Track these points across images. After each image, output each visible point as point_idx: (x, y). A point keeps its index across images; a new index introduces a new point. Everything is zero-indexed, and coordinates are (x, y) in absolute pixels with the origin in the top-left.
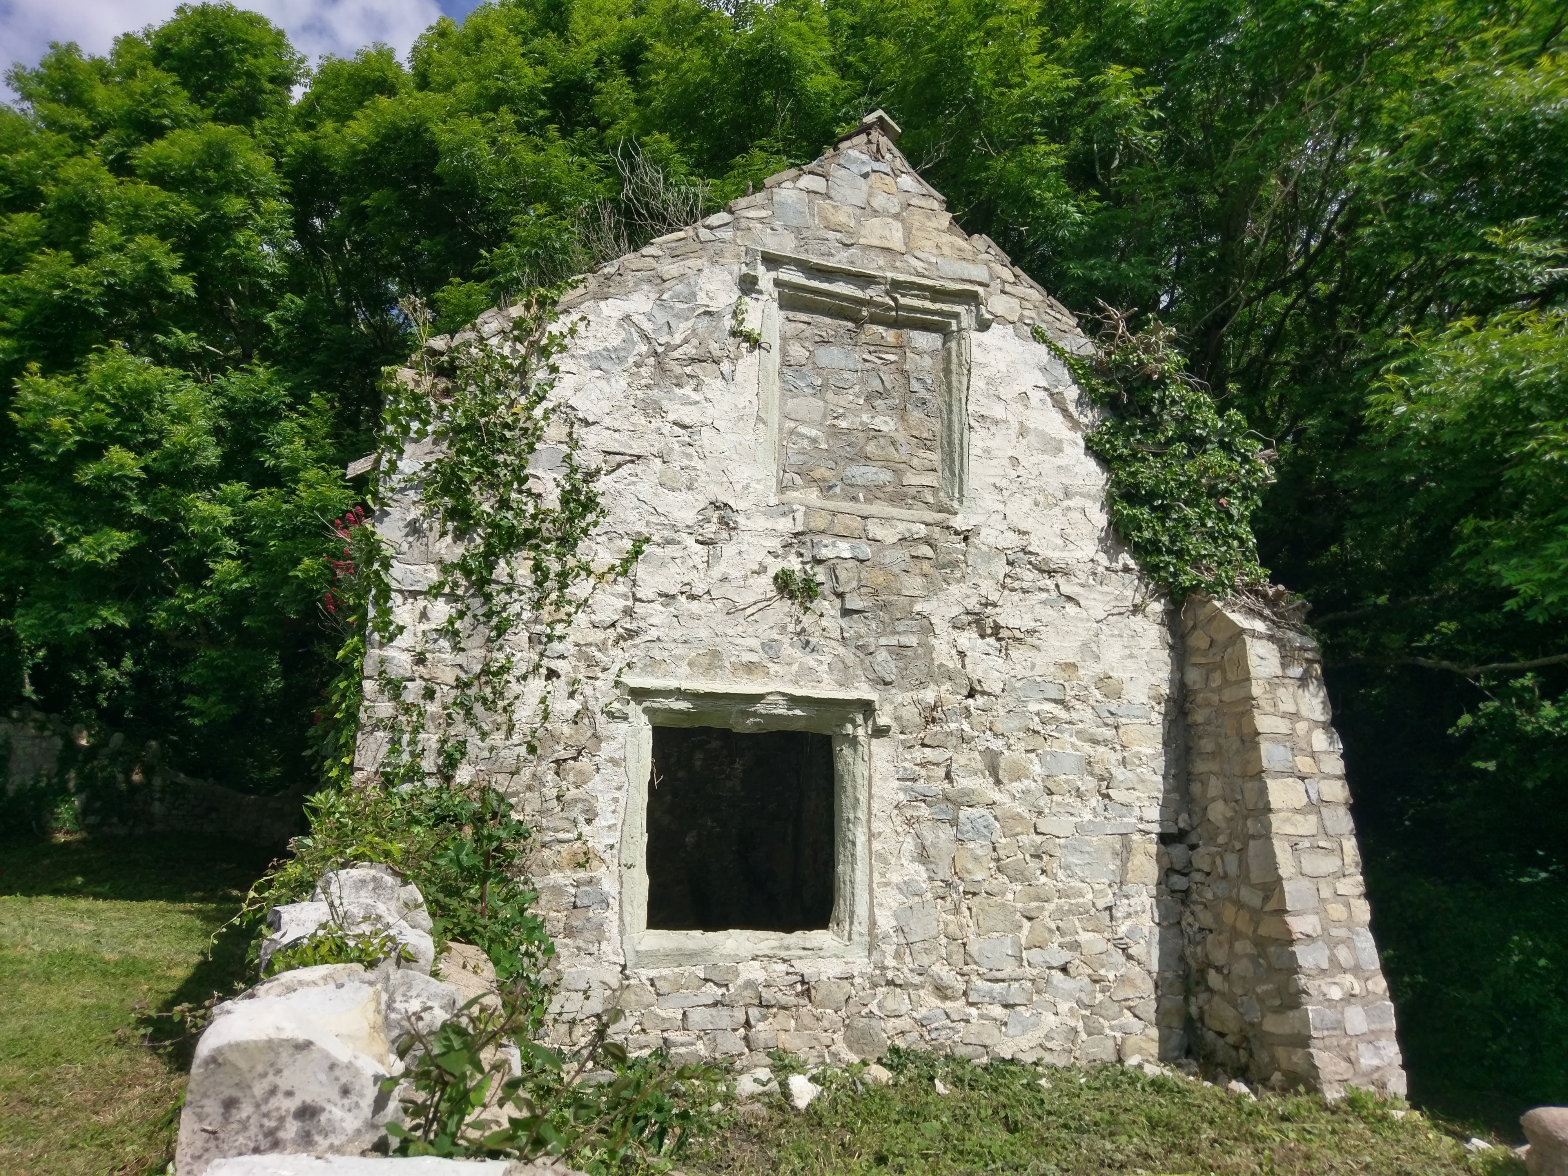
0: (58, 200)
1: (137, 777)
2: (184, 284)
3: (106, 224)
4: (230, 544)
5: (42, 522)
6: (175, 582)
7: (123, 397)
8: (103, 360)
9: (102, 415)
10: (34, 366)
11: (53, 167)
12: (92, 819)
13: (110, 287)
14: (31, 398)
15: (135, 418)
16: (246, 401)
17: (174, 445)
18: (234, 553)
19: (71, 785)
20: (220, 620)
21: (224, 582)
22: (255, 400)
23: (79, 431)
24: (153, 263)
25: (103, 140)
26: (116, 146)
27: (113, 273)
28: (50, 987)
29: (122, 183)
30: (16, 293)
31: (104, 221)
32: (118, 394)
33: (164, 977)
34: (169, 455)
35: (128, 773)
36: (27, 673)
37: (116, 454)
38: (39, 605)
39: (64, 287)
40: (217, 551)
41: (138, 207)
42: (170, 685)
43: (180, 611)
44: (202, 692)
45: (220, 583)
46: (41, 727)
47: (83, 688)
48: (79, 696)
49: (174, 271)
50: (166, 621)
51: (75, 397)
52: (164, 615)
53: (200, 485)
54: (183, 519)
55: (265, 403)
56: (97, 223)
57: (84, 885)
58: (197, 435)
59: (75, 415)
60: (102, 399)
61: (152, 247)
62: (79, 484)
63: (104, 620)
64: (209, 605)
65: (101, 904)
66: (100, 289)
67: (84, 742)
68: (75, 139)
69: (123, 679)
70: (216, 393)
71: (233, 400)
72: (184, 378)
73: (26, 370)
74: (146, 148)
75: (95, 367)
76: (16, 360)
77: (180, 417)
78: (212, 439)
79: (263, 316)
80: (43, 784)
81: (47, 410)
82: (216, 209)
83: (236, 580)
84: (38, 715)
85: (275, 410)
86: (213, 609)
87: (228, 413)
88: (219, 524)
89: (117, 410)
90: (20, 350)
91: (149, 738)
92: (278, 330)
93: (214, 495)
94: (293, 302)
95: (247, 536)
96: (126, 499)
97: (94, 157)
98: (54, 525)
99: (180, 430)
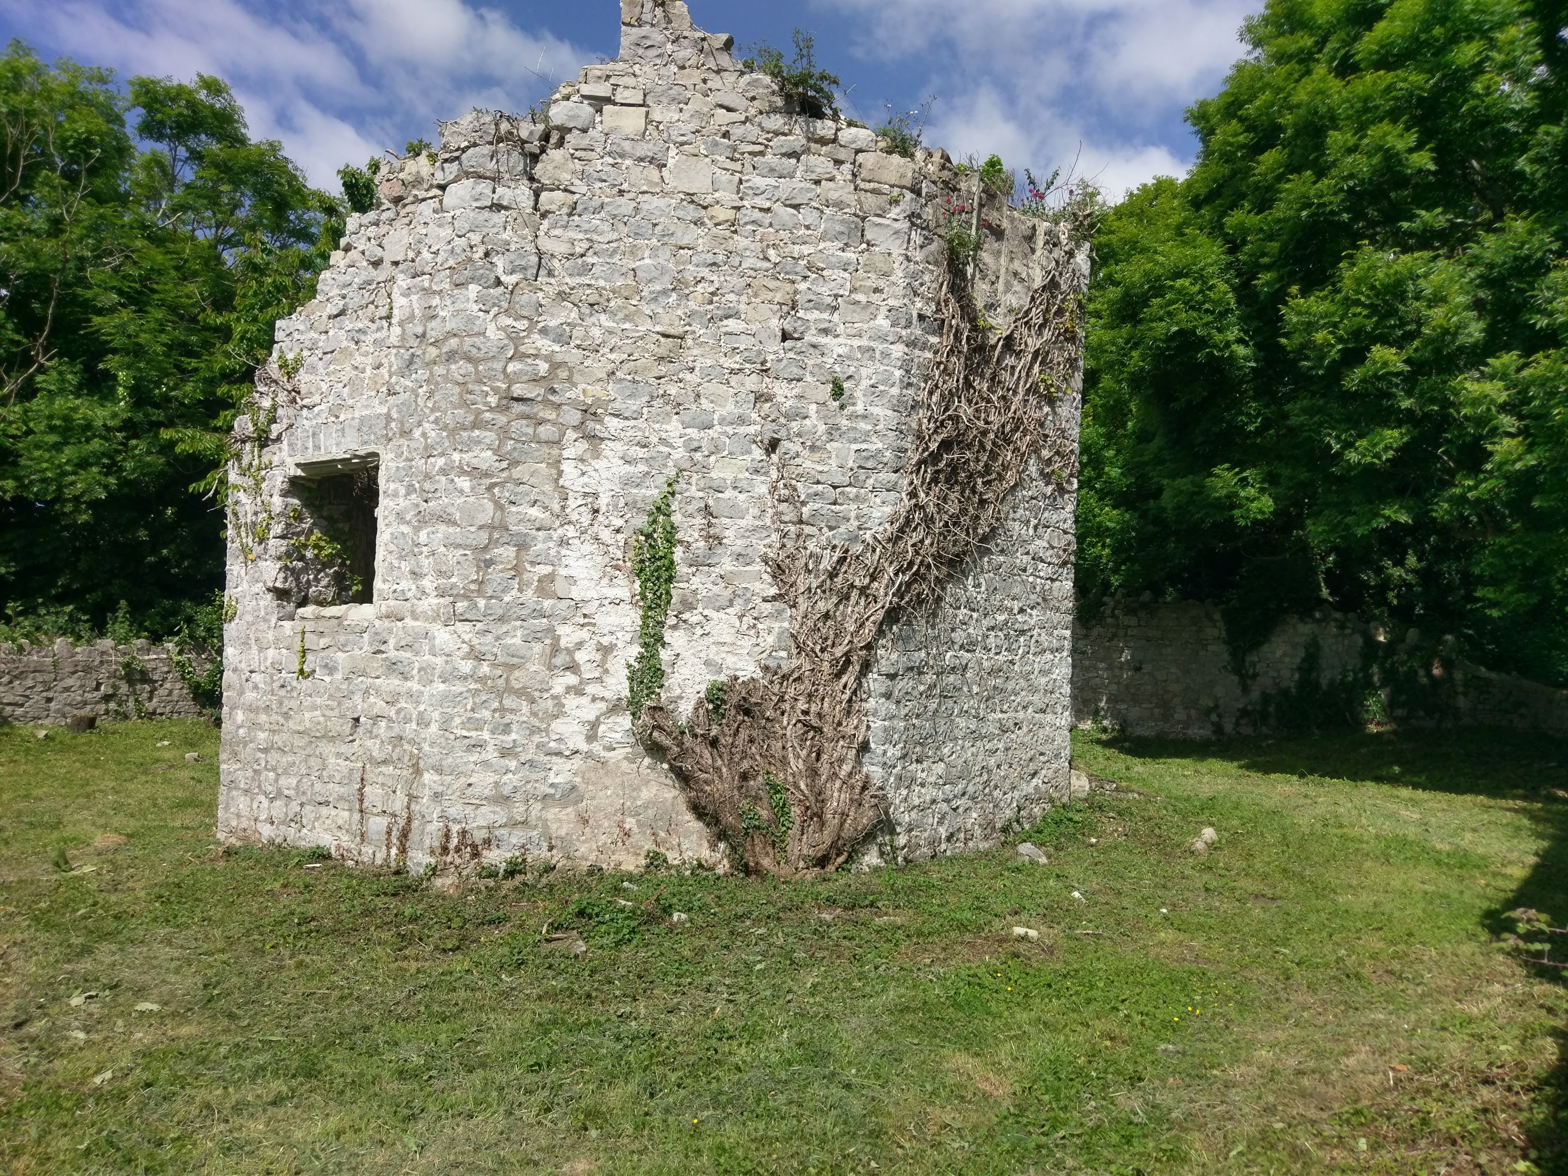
0: (1295, 125)
1: (1436, 672)
2: (1424, 160)
3: (1339, 130)
4: (1508, 422)
5: (1319, 433)
6: (1452, 473)
7: (1377, 296)
8: (1354, 265)
9: (1359, 319)
10: (1294, 289)
11: (1285, 98)
12: (1400, 712)
13: (1351, 190)
14: (1295, 319)
15: (1392, 312)
16: (1505, 263)
17: (1434, 329)
18: (1513, 430)
19: (1376, 678)
20: (1506, 505)
21: (1505, 463)
22: (1516, 258)
23: (1340, 340)
24: (1389, 149)
25: (1326, 50)
26: (1338, 50)
27: (1351, 176)
28: (1390, 869)
29: (1348, 82)
30: (1271, 229)
31: (1336, 128)
32: (1371, 294)
33: (1499, 874)
34: (1429, 341)
35: (1428, 668)
36: (1321, 577)
37: (1380, 353)
38: (1326, 512)
39: (1310, 205)
40: (1494, 431)
41: (1366, 100)
42: (1457, 578)
43: (1462, 500)
44: (1495, 582)
45: (1501, 465)
46: (1342, 626)
47: (1372, 587)
48: (1370, 596)
49: (1411, 151)
50: (1447, 512)
51: (1333, 308)
52: (1446, 506)
53: (1465, 366)
54: (1452, 404)
55: (1528, 258)
56: (1331, 132)
57: (1402, 774)
58: (1456, 314)
59: (1335, 325)
60: (1358, 303)
61: (1385, 135)
62: (1348, 391)
63: (1388, 518)
64: (1492, 490)
65: (1420, 794)
66: (1341, 196)
67: (1381, 639)
68: (1300, 62)
69: (1409, 577)
70: (1470, 265)
71: (1491, 266)
72: (1435, 258)
73: (1288, 295)
74: (1368, 37)
75: (1347, 274)
76: (1279, 290)
77: (1438, 299)
78: (1474, 314)
79: (1513, 164)
80: (1350, 679)
81: (1310, 327)
82: (1447, 66)
83: (1519, 459)
84: (1338, 615)
85: (1541, 262)
86: (1497, 494)
87: (1487, 282)
88: (1493, 401)
89: (1373, 309)
90: (1280, 279)
91: (1444, 632)
92: (1533, 174)
93: (1482, 372)
94: (1547, 133)
95: (1525, 409)
96: (1394, 396)
97: (1320, 70)
98: (1330, 435)
99: (1438, 314)
